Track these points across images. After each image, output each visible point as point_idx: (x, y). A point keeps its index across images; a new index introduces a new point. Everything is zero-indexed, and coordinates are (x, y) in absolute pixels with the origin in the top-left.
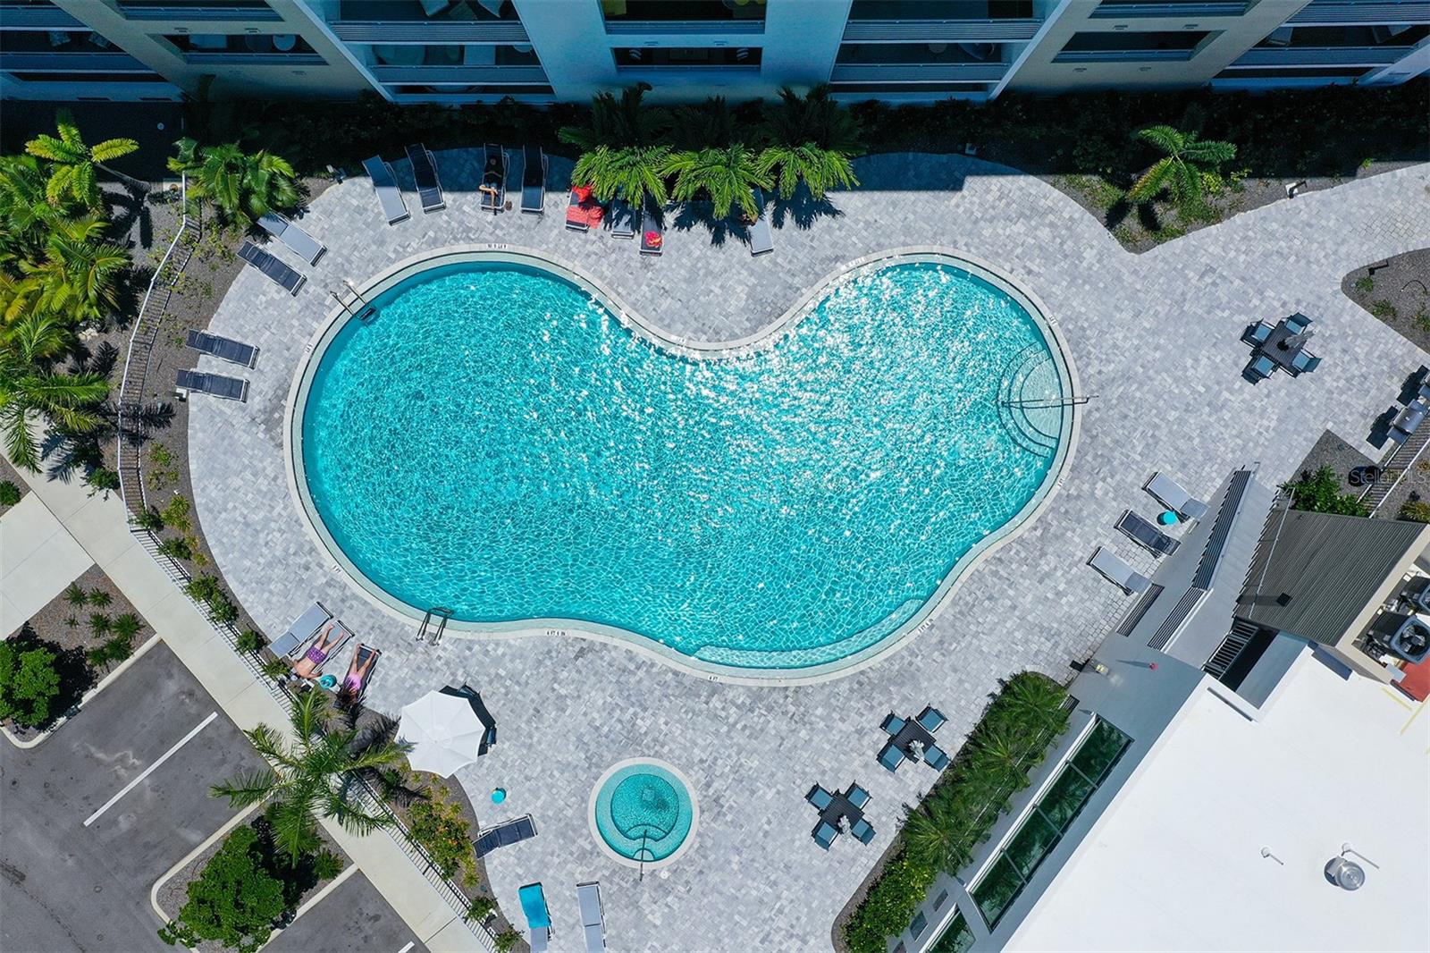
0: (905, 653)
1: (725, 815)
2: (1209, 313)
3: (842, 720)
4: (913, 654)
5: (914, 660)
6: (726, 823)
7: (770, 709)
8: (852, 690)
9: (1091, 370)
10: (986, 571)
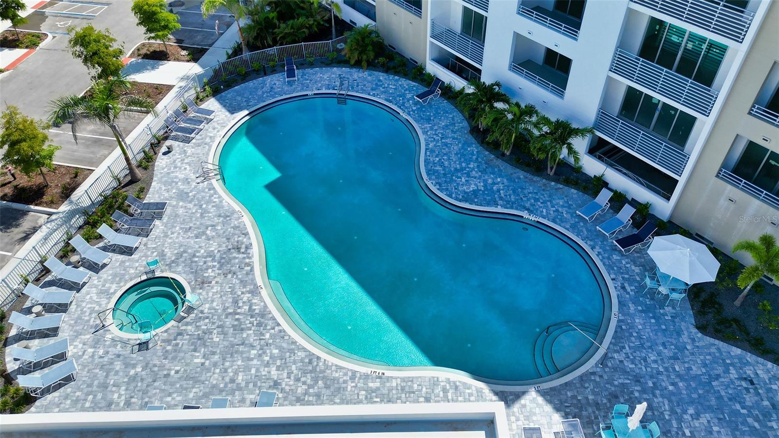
0: (350, 374)
1: (169, 345)
2: (730, 400)
3: (278, 369)
4: (353, 378)
5: (349, 383)
6: (164, 348)
7: (259, 325)
8: (302, 361)
9: (616, 355)
10: (442, 384)
